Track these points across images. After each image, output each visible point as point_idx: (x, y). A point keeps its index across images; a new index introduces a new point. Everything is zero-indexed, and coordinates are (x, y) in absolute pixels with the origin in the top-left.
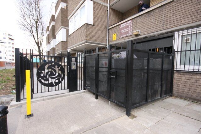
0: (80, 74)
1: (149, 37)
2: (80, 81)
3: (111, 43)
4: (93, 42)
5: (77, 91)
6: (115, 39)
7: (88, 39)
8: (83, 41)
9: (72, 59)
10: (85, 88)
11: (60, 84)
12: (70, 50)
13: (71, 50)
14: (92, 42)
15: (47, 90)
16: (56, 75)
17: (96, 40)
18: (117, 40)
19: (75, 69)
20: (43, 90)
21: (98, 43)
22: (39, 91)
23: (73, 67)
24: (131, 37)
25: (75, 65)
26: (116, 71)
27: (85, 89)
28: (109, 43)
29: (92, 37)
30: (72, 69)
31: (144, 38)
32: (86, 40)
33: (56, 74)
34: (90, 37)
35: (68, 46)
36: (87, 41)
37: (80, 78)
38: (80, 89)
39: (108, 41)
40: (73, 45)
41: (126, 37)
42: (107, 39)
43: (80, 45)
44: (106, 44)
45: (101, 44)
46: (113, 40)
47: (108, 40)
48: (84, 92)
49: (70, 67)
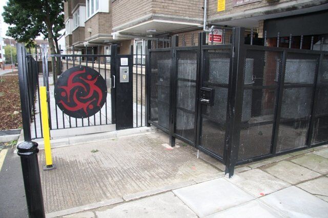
0: (139, 91)
1: (300, 7)
2: (139, 106)
3: (213, 18)
4: (169, 16)
5: (132, 127)
6: (223, 9)
7: (158, 9)
8: (145, 13)
9: (122, 59)
10: (149, 121)
11: (98, 113)
12: (117, 33)
13: (120, 33)
14: (166, 16)
15: (73, 124)
16: (90, 95)
17: (176, 12)
18: (227, 11)
19: (128, 81)
20: (67, 124)
21: (182, 17)
22: (61, 125)
23: (124, 78)
24: (260, 5)
25: (128, 72)
26: (213, 90)
27: (148, 125)
28: (208, 16)
29: (166, 4)
30: (121, 81)
31: (288, 9)
32: (154, 12)
33: (89, 92)
34: (163, 4)
35: (113, 24)
36: (156, 15)
37: (139, 99)
38: (139, 124)
39: (207, 13)
40: (125, 22)
41: (249, 5)
42: (203, 8)
43: (140, 23)
44: (201, 19)
45: (190, 21)
46: (219, 10)
47: (207, 10)
48: (148, 131)
49: (118, 78)
